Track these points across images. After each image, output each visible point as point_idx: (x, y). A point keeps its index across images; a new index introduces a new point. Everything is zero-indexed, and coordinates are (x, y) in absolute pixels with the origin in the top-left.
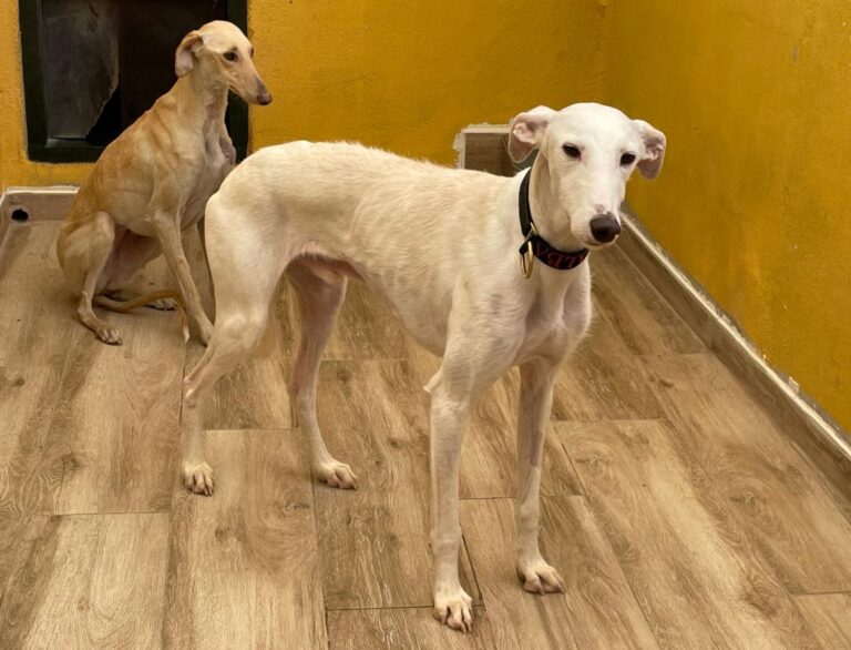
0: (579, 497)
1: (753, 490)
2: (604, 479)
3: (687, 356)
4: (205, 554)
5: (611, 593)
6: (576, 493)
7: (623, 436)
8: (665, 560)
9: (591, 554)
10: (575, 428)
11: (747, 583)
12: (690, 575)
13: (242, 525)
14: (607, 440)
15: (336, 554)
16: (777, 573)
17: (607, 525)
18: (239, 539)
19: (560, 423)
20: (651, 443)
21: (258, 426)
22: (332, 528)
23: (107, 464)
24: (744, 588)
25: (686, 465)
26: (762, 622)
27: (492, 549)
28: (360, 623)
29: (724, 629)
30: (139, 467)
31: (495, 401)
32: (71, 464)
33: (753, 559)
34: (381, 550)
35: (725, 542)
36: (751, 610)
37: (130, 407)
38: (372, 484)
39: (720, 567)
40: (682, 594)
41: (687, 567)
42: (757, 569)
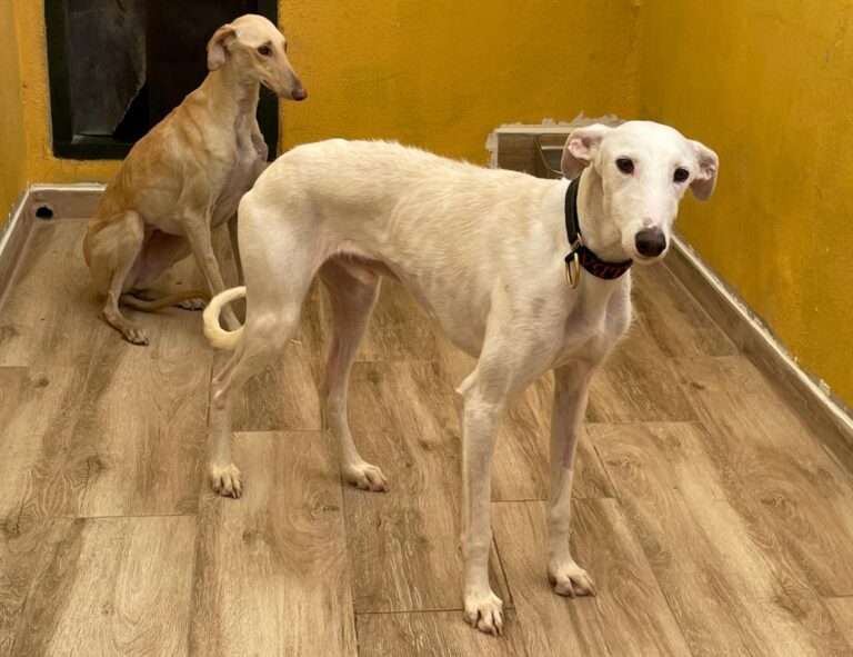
0: (610, 500)
1: (784, 493)
2: (635, 481)
3: (718, 358)
4: (232, 557)
5: (642, 595)
6: (608, 495)
7: (654, 438)
8: (696, 562)
9: (622, 556)
10: (607, 430)
11: (778, 586)
12: (722, 578)
13: (270, 528)
14: (639, 442)
15: (365, 557)
16: (808, 574)
17: (638, 527)
18: (267, 542)
19: (592, 425)
20: (683, 445)
21: (287, 428)
22: (361, 531)
23: (133, 467)
24: (775, 590)
25: (718, 468)
26: (792, 624)
27: (523, 551)
28: (389, 626)
29: (755, 632)
30: (165, 470)
31: (527, 403)
32: (96, 466)
33: (784, 562)
34: (411, 553)
35: (758, 545)
36: (782, 613)
37: (156, 408)
38: (402, 486)
39: (751, 569)
40: (712, 597)
41: (718, 569)
42: (788, 572)
